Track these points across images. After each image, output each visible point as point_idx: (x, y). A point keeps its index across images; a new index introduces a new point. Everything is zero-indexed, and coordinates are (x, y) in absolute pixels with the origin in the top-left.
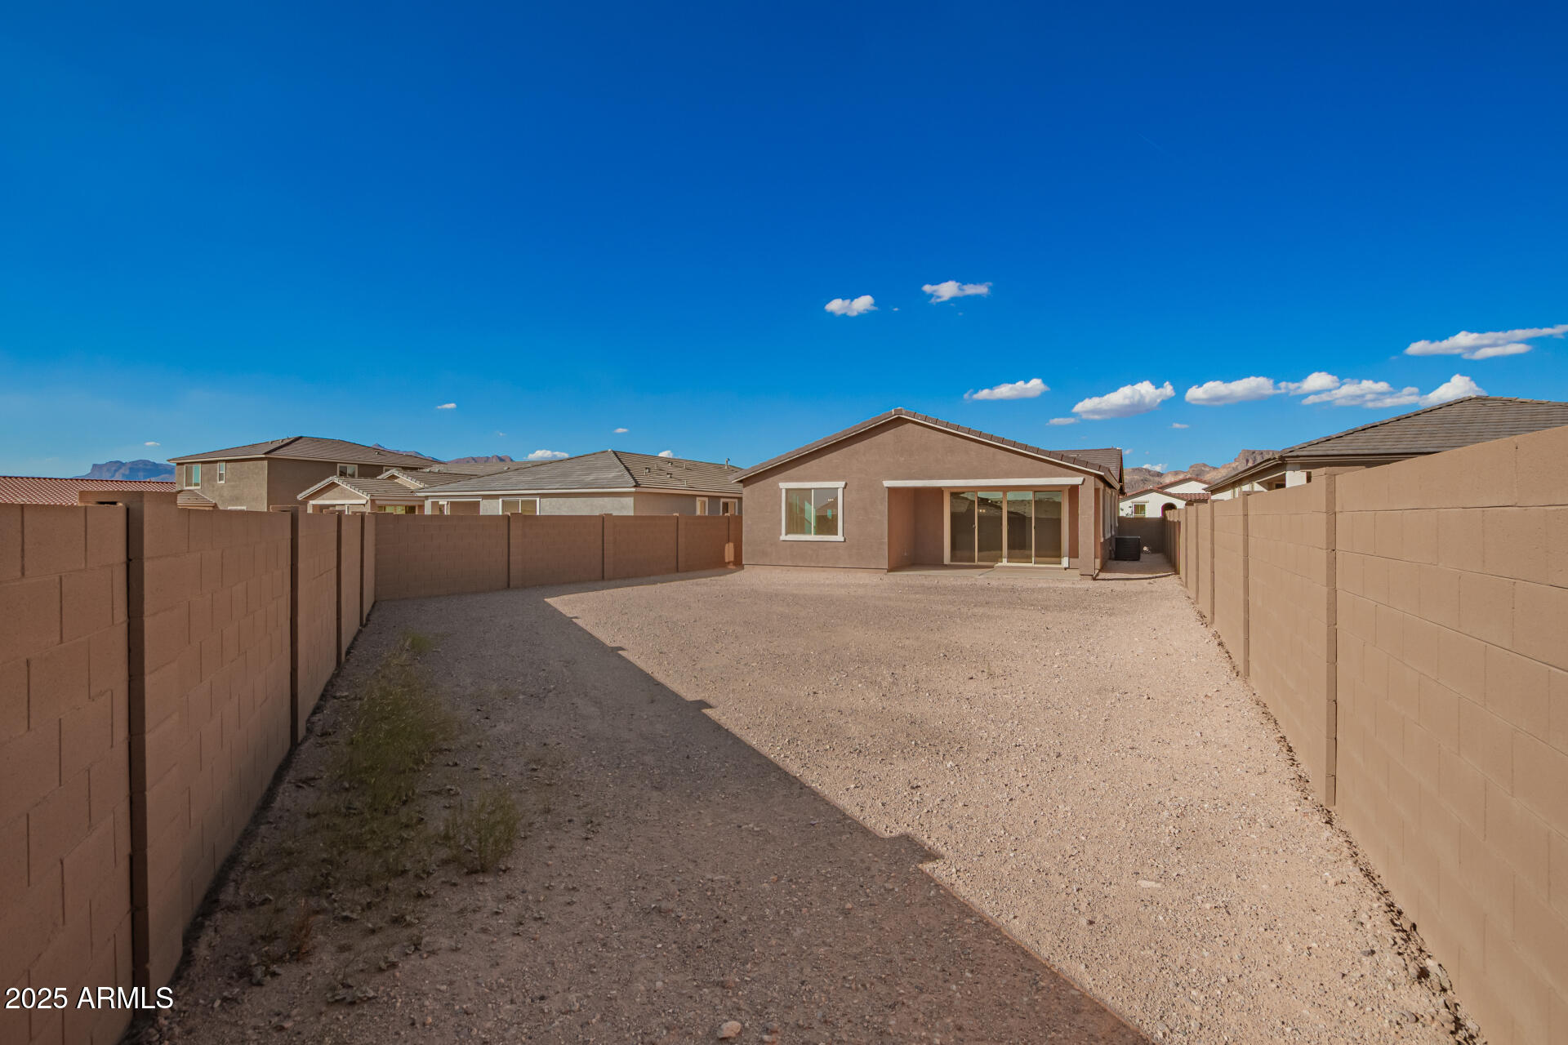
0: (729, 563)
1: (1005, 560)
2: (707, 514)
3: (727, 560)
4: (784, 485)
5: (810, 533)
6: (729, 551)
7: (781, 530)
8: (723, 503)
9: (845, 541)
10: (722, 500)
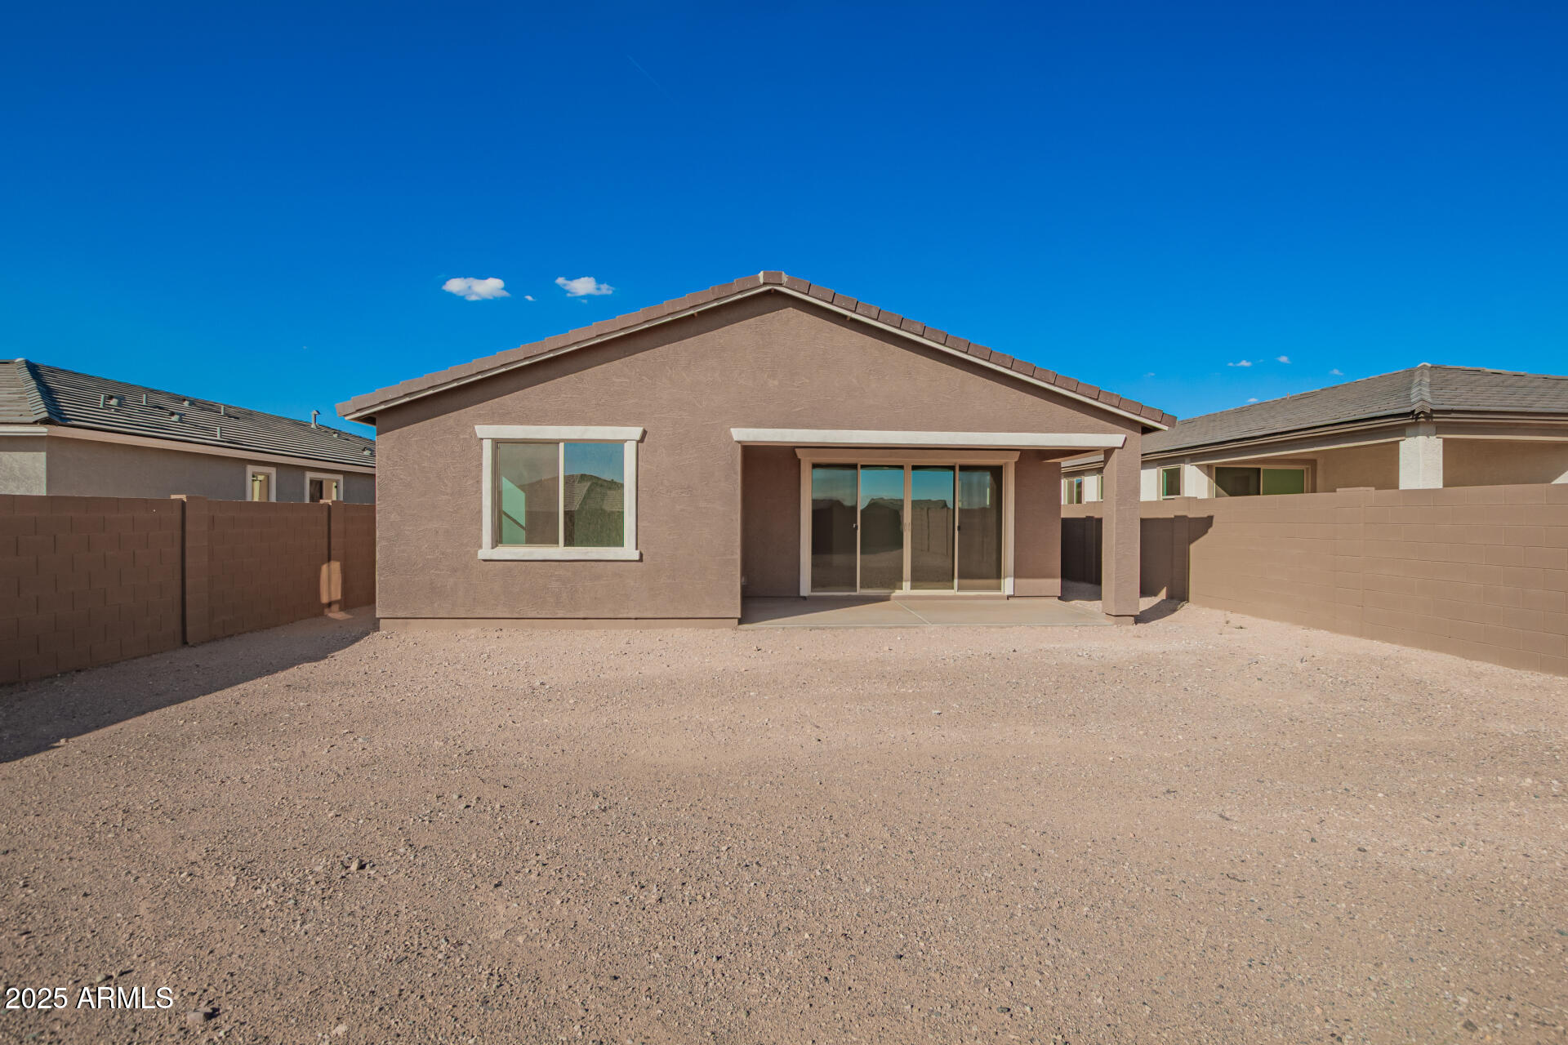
0: (330, 605)
1: (906, 585)
2: (273, 499)
3: (325, 599)
4: (487, 431)
5: (556, 542)
6: (331, 581)
7: (479, 537)
8: (312, 481)
9: (641, 560)
10: (309, 475)
